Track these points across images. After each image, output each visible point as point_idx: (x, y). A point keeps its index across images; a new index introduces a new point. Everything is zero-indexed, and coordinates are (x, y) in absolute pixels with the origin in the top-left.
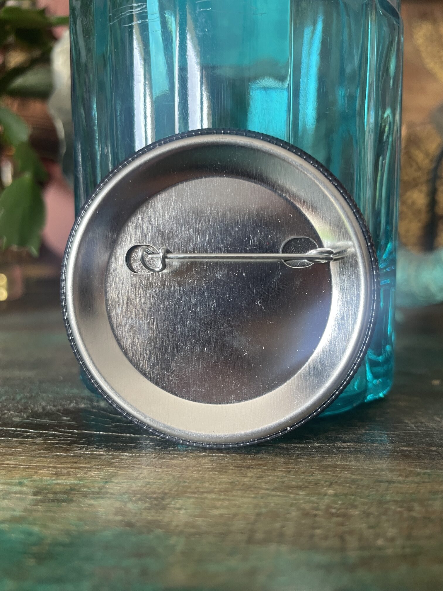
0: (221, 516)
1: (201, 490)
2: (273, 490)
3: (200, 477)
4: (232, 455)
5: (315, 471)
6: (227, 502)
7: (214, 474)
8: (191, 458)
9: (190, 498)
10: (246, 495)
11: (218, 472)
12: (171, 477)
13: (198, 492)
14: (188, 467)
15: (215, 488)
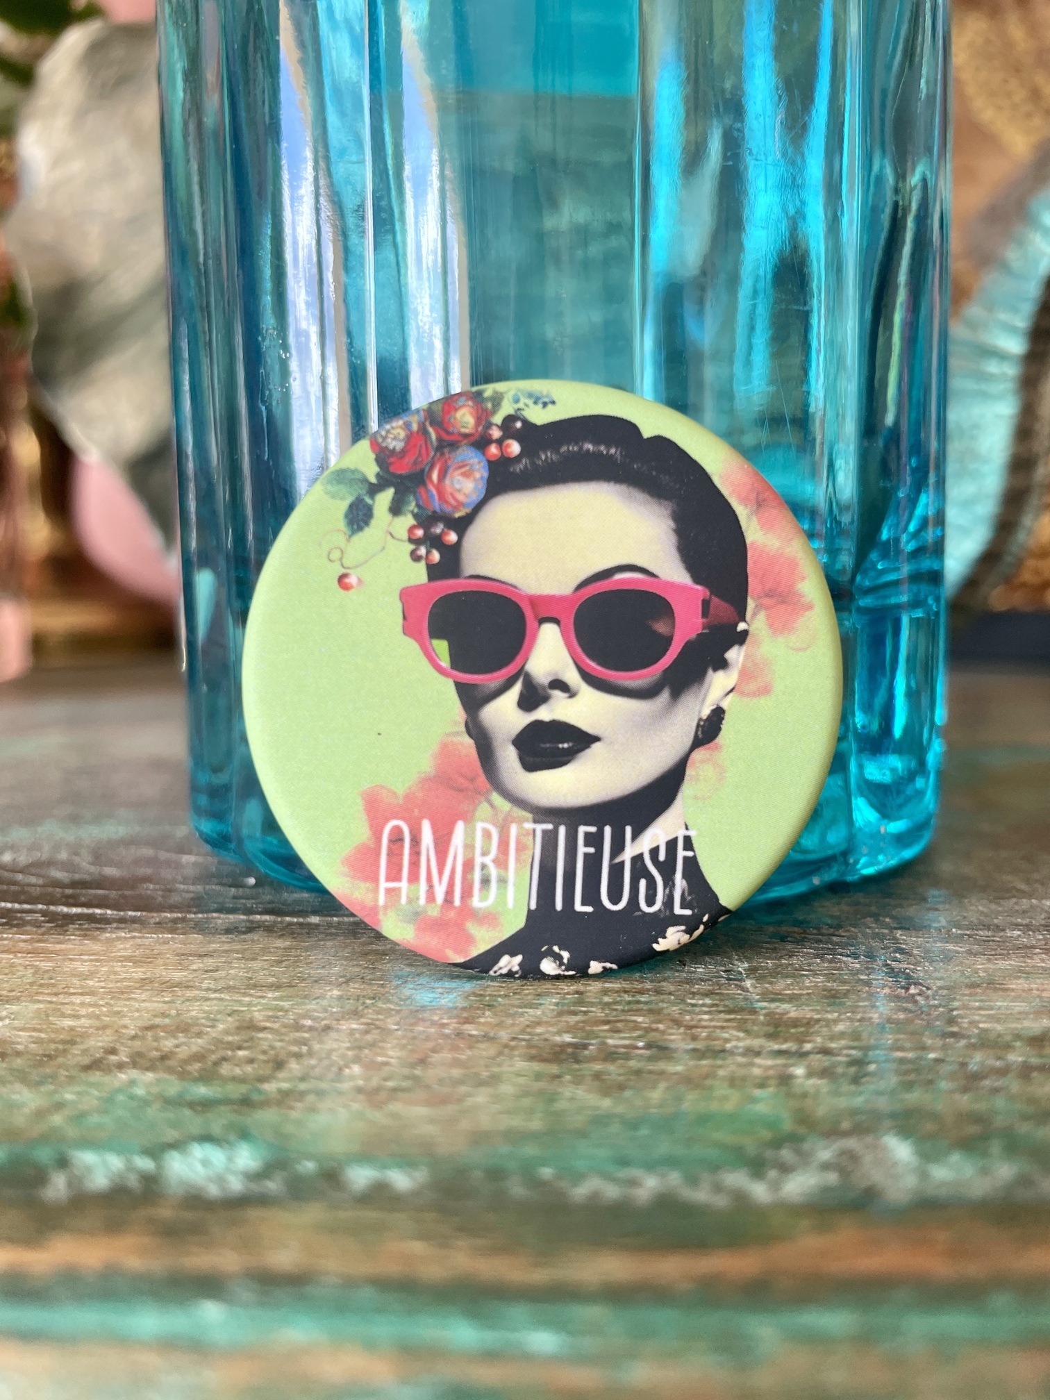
0: (72, 1029)
1: (72, 990)
2: (216, 991)
3: (89, 971)
4: (191, 936)
5: (337, 960)
6: (105, 1009)
7: (125, 967)
8: (99, 940)
9: (39, 1001)
10: (154, 999)
11: (134, 963)
12: (32, 971)
13: (66, 993)
14: (81, 955)
15: (103, 988)
